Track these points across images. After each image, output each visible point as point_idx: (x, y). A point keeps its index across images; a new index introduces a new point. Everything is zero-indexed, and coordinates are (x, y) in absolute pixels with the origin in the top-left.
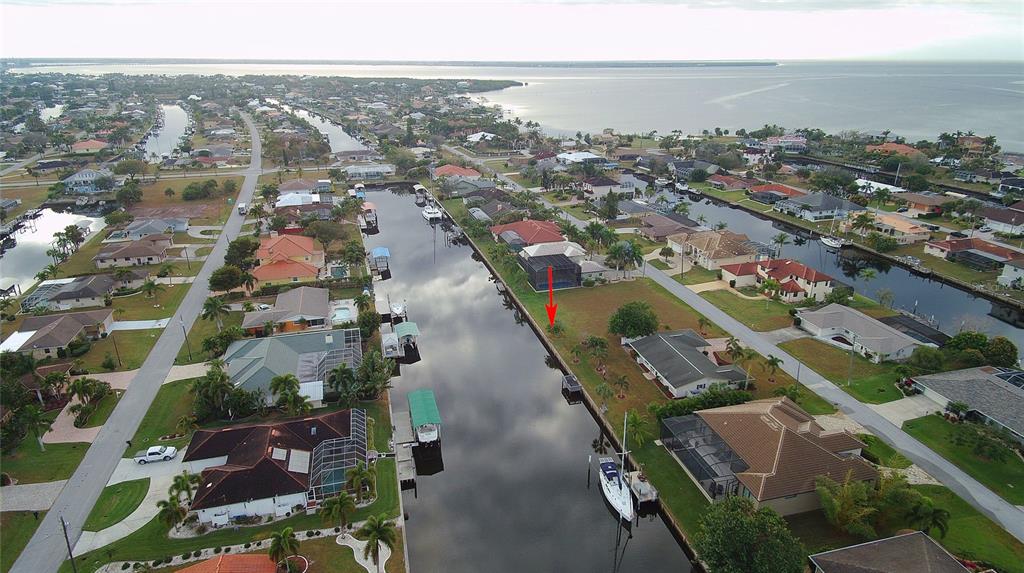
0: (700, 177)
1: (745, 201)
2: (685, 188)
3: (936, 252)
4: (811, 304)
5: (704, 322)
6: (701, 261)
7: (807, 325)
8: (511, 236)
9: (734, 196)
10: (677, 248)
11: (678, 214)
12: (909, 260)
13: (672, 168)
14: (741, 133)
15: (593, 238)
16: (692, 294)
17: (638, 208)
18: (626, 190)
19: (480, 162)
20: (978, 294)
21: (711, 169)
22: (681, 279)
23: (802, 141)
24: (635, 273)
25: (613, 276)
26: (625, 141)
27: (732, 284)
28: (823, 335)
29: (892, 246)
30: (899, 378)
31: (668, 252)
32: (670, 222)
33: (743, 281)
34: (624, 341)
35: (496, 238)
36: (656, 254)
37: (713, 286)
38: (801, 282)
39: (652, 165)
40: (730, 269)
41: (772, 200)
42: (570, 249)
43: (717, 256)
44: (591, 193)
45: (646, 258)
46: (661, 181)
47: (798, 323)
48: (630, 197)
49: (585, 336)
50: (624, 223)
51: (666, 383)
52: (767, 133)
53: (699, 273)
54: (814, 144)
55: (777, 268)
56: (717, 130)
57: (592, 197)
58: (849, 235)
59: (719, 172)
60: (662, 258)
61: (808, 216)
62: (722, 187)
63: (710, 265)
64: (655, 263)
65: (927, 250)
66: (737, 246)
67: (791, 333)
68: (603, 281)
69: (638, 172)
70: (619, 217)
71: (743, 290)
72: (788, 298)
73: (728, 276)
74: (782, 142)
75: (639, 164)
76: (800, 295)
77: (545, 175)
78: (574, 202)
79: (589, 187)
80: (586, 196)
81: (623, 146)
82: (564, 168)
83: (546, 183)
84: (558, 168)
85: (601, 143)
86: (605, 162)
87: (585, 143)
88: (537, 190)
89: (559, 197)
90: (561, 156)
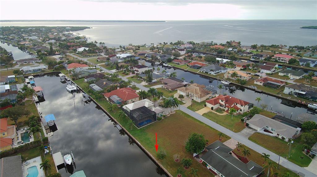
0: (170, 61)
2: (167, 65)
3: (259, 83)
5: (221, 135)
13: (159, 58)
19: (85, 60)
21: (172, 57)
23: (191, 46)
26: (137, 48)
27: (212, 109)
35: (107, 99)
37: (205, 110)
39: (152, 57)
42: (147, 103)
44: (138, 71)
46: (157, 63)
48: (151, 71)
50: (155, 83)
57: (139, 73)
59: (175, 58)
61: (213, 73)
62: (179, 64)
68: (164, 116)
69: (147, 60)
70: (153, 81)
71: (217, 111)
75: (146, 57)
77: (117, 65)
78: (131, 75)
79: (136, 69)
80: (136, 72)
81: (137, 50)
82: (122, 61)
83: (118, 68)
84: (120, 61)
85: (129, 49)
86: (134, 56)
87: (124, 49)
88: (114, 71)
89: (125, 74)
90: (118, 55)
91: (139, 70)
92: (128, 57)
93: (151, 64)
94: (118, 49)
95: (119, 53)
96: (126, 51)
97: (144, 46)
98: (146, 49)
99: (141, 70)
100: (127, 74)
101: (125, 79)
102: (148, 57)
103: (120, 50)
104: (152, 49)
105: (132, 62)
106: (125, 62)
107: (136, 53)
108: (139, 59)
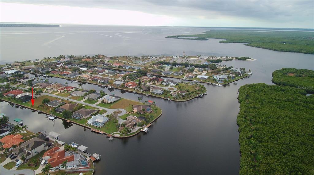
0: (48, 72)
1: (60, 76)
2: (45, 75)
3: (91, 80)
4: (72, 92)
5: (57, 98)
6: (54, 90)
7: (72, 95)
8: (10, 95)
9: (57, 75)
10: (49, 89)
11: (46, 82)
12: (87, 82)
13: (40, 71)
14: (55, 58)
15: (31, 90)
16: (54, 95)
17: (37, 83)
18: (32, 79)
20: (96, 85)
21: (50, 70)
22: (51, 93)
23: (69, 59)
24: (42, 94)
25: (38, 96)
26: (23, 64)
27: (60, 92)
28: (74, 95)
29: (85, 80)
30: (83, 97)
31: (47, 90)
32: (45, 84)
33: (62, 91)
34: (45, 104)
35: (6, 96)
36: (45, 90)
37: (57, 93)
38: (70, 89)
39: (35, 71)
40: (59, 90)
41: (65, 75)
42: (28, 94)
43: (56, 88)
45: (44, 91)
46: (38, 75)
47: (71, 95)
48: (33, 80)
49: (38, 105)
50: (35, 86)
51: (54, 106)
52: (61, 57)
53: (54, 92)
54: (72, 59)
55: (67, 88)
56: (48, 57)
58: (79, 79)
59: (52, 70)
60: (46, 91)
61: (72, 77)
62: (54, 74)
63: (56, 90)
64: (45, 92)
65: (90, 80)
66: (59, 86)
67: (71, 96)
68: (37, 97)
69: (32, 73)
70: (33, 85)
71: (62, 92)
72: (69, 92)
73: (59, 91)
74: (65, 60)
75: (31, 71)
76: (71, 91)
77: (8, 79)
78: (19, 84)
79: (22, 80)
80: (22, 82)
81: (23, 66)
82: (10, 76)
83: (8, 81)
84: (9, 76)
85: (15, 66)
86: (20, 72)
87: (10, 66)
88: (6, 83)
89: (14, 84)
90: (6, 72)
91: (24, 80)
92: (15, 72)
93: (35, 75)
94: (5, 66)
95: (6, 70)
96: (12, 67)
97: (29, 61)
98: (32, 64)
99: (25, 81)
100: (16, 84)
101: (15, 86)
102: (32, 71)
103: (7, 67)
104: (36, 64)
105: (18, 76)
106: (13, 77)
107: (21, 69)
108: (25, 73)
